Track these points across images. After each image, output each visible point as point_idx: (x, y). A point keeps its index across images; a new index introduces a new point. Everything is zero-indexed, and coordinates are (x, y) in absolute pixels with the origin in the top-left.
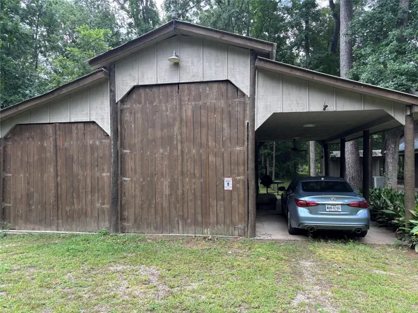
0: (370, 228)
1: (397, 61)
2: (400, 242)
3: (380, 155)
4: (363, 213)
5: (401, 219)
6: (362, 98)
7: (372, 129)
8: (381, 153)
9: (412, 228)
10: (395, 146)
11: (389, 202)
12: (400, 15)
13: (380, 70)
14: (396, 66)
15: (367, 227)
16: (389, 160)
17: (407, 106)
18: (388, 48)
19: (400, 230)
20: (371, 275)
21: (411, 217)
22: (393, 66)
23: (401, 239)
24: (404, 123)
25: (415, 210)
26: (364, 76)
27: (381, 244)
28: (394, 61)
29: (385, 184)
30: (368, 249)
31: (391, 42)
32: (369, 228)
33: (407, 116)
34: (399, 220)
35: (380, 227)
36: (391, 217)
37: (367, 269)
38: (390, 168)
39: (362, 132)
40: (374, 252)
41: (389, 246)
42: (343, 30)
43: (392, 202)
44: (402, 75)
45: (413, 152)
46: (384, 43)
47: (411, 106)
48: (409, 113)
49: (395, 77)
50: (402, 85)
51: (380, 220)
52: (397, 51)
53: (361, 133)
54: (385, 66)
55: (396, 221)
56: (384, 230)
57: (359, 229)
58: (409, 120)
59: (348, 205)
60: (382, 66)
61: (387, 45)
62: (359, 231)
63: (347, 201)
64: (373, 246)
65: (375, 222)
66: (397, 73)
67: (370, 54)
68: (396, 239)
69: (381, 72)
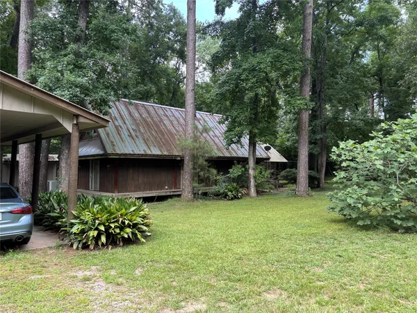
0: (33, 233)
1: (74, 73)
2: (61, 242)
3: (57, 160)
4: (26, 219)
5: (64, 220)
6: (32, 101)
7: (44, 134)
8: (58, 158)
9: (72, 228)
10: (69, 151)
11: (56, 205)
12: (78, 32)
13: (57, 78)
14: (72, 78)
15: (30, 232)
16: (63, 164)
17: (74, 115)
18: (66, 59)
19: (62, 231)
20: (24, 283)
21: (72, 217)
22: (69, 77)
23: (63, 240)
24: (71, 131)
25: (76, 211)
26: (41, 79)
27: (42, 247)
28: (71, 72)
29: (57, 188)
30: (28, 256)
31: (69, 54)
32: (31, 234)
33: (74, 124)
34: (62, 222)
35: (46, 230)
36: (56, 219)
37: (23, 277)
38: (64, 172)
39: (34, 135)
40: (35, 257)
41: (50, 248)
42: (23, 26)
43: (59, 205)
44: (76, 87)
45: (77, 157)
46: (63, 53)
47: (77, 116)
48: (75, 122)
49: (71, 87)
50: (76, 96)
51: (46, 224)
52: (74, 65)
53: (33, 137)
54: (62, 75)
55: (59, 223)
56: (49, 233)
57: (20, 237)
58: (75, 128)
59: (11, 212)
60: (59, 74)
61: (65, 55)
62: (20, 239)
63: (9, 209)
64: (34, 251)
65: (41, 227)
66: (73, 84)
67: (49, 60)
68: (58, 240)
69: (58, 80)
